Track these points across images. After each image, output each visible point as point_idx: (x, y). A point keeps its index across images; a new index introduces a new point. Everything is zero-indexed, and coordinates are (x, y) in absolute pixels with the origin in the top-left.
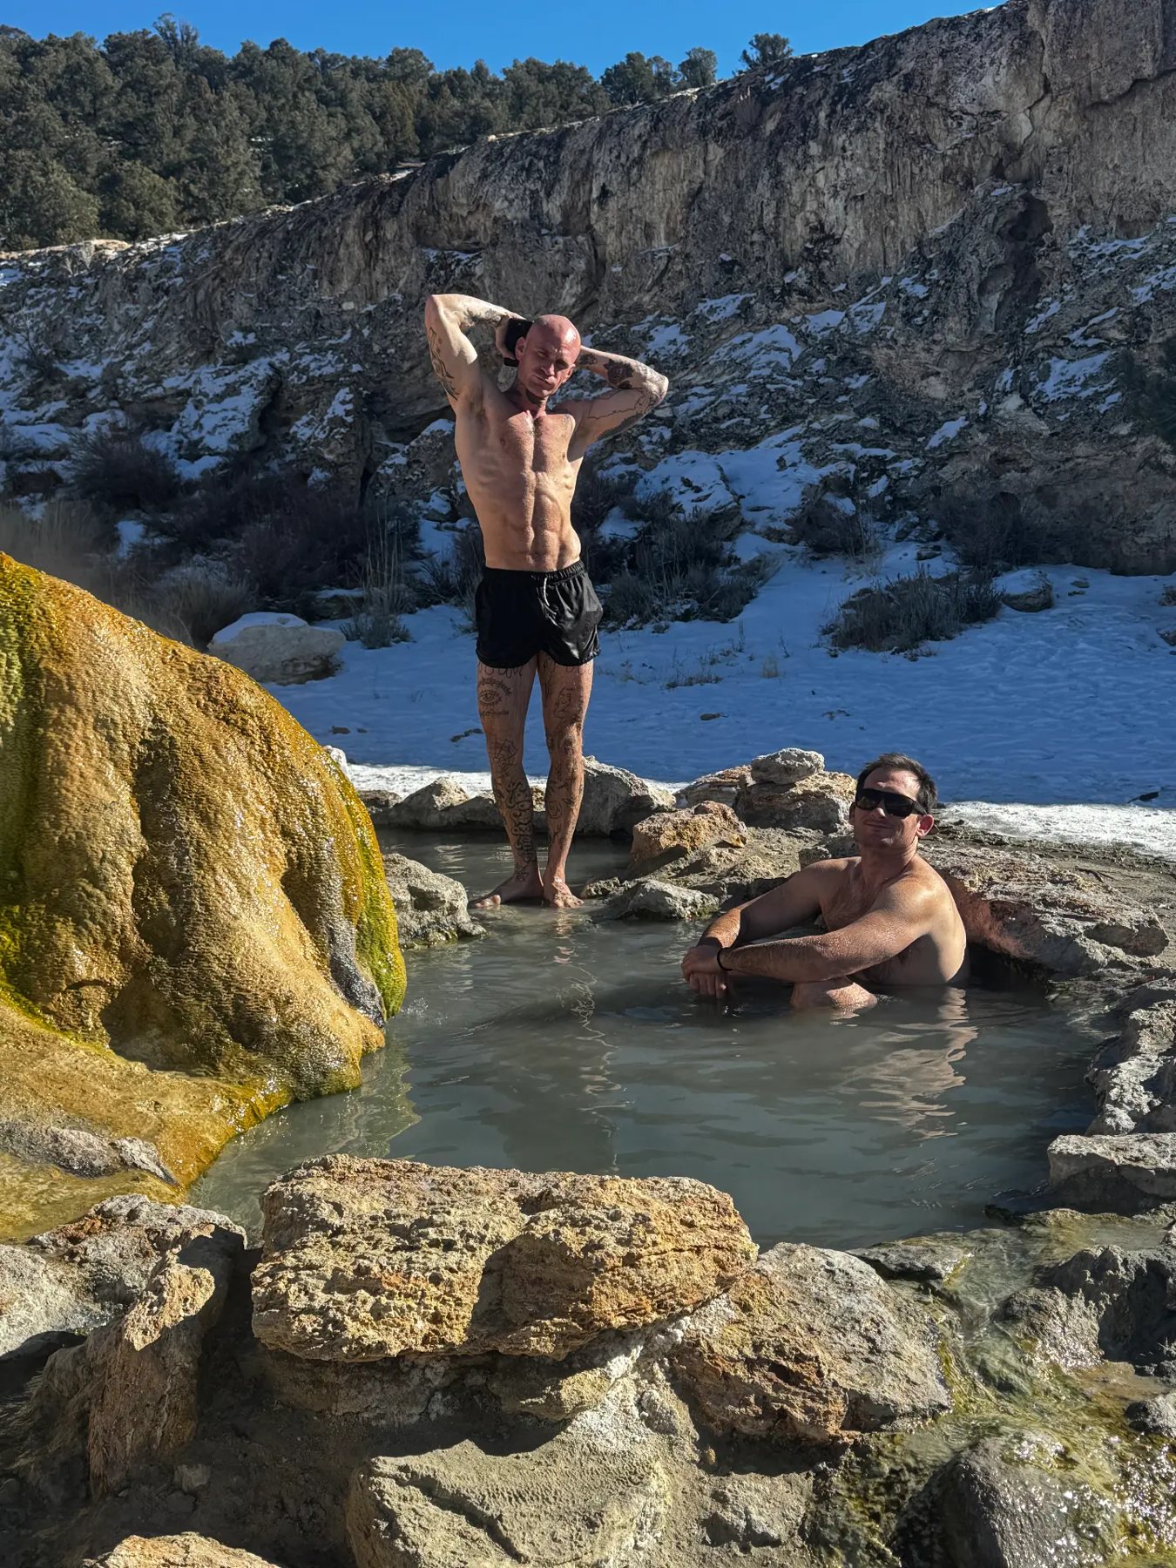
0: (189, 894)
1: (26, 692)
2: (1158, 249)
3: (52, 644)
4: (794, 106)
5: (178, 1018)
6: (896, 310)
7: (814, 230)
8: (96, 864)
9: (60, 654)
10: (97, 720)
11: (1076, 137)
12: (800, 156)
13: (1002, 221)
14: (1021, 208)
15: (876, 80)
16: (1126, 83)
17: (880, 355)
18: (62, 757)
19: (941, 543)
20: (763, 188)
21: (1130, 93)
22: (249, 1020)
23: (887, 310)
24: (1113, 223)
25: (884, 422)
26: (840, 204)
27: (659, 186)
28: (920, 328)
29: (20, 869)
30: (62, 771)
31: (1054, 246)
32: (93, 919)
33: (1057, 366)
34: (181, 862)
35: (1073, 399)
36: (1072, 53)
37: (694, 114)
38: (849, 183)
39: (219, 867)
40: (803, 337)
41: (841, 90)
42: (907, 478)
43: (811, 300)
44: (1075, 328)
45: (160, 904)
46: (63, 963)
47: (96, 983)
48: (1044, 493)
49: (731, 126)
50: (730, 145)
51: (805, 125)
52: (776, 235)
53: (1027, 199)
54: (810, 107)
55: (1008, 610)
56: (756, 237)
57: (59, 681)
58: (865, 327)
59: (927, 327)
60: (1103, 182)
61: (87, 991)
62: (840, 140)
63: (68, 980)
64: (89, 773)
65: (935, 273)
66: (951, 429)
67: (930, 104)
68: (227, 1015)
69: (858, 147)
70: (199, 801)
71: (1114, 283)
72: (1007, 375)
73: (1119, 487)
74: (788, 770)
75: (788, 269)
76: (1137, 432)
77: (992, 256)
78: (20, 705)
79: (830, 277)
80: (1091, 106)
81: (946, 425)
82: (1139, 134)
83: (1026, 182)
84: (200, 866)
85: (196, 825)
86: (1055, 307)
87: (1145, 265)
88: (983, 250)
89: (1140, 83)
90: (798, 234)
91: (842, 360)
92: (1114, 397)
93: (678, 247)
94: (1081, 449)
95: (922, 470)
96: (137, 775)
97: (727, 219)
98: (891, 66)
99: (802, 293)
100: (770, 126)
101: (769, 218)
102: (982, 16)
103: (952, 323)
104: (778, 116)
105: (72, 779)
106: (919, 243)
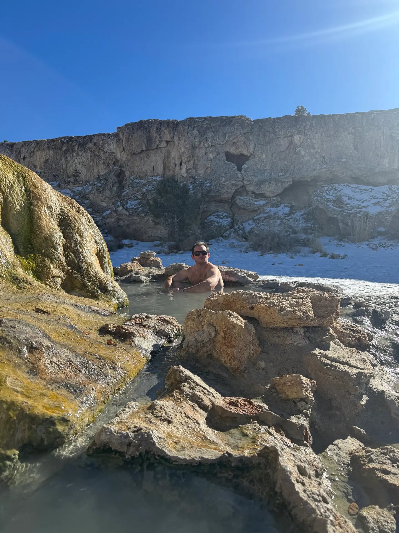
0: (79, 255)
1: (27, 196)
2: (147, 182)
3: (33, 184)
4: (70, 145)
5: (85, 286)
6: (94, 188)
7: (74, 170)
8: (55, 244)
9: (35, 187)
10: (47, 206)
11: (130, 160)
12: (71, 155)
13: (116, 173)
14: (119, 171)
15: (87, 143)
16: (140, 151)
17: (91, 197)
18: (40, 215)
19: (108, 234)
20: (63, 160)
21: (140, 153)
22: (104, 286)
23: (92, 188)
24: (138, 177)
25: (93, 210)
26: (81, 166)
27: (38, 158)
28: (100, 192)
29: (32, 244)
30: (40, 219)
31: (127, 179)
32: (55, 259)
33: (129, 202)
34: (76, 246)
35: (133, 208)
36: (129, 143)
37: (46, 144)
38: (82, 162)
39: (85, 248)
40: (73, 192)
41: (80, 144)
42: (99, 221)
43: (75, 184)
44: (132, 195)
45: (72, 256)
46: (49, 270)
47: (58, 277)
48: (128, 226)
49: (55, 147)
50: (55, 151)
51: (72, 150)
52: (66, 170)
53: (121, 170)
54: (73, 146)
55: (125, 247)
56: (61, 170)
57: (36, 194)
58: (87, 191)
59: (102, 192)
60: (136, 169)
61: (56, 279)
62: (80, 153)
63: (51, 275)
64: (47, 220)
65: (103, 182)
66: (108, 212)
67: (100, 149)
68: (98, 286)
69: (84, 155)
70: (78, 231)
71: (139, 188)
72: (119, 203)
73: (142, 226)
74: (149, 255)
75: (69, 178)
76: (145, 215)
77: (114, 180)
78: (25, 199)
79: (79, 180)
80: (133, 154)
81: (107, 212)
82: (142, 161)
83: (120, 166)
84: (81, 248)
85: (78, 237)
86: (128, 191)
87: (144, 185)
88: (112, 178)
89: (142, 151)
90: (71, 171)
91: (82, 197)
92: (141, 209)
93: (42, 171)
94: (135, 218)
95: (102, 220)
96: (59, 222)
97: (54, 166)
98: (91, 141)
99: (72, 183)
100: (64, 149)
101: (64, 167)
102: (109, 134)
103: (107, 191)
104: (66, 147)
105: (43, 221)
106: (98, 176)
